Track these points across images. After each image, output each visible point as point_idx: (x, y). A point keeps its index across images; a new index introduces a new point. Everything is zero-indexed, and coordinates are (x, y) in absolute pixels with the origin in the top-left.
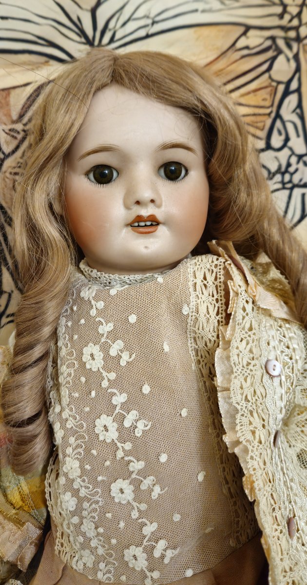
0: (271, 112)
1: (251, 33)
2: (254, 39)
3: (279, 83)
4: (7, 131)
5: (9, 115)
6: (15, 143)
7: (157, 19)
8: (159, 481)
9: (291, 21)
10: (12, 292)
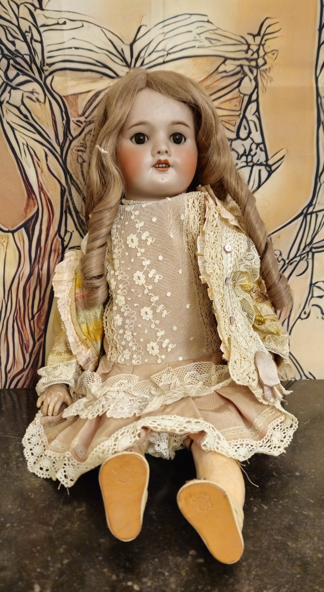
0: (240, 114)
1: (228, 62)
2: (230, 66)
3: (245, 95)
4: (75, 122)
5: (77, 111)
6: (80, 129)
7: (170, 51)
8: (167, 307)
9: (252, 55)
10: (73, 231)
